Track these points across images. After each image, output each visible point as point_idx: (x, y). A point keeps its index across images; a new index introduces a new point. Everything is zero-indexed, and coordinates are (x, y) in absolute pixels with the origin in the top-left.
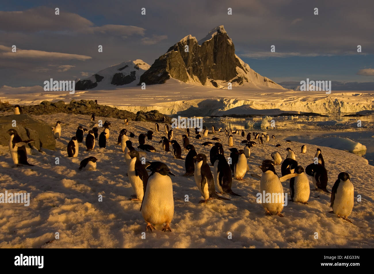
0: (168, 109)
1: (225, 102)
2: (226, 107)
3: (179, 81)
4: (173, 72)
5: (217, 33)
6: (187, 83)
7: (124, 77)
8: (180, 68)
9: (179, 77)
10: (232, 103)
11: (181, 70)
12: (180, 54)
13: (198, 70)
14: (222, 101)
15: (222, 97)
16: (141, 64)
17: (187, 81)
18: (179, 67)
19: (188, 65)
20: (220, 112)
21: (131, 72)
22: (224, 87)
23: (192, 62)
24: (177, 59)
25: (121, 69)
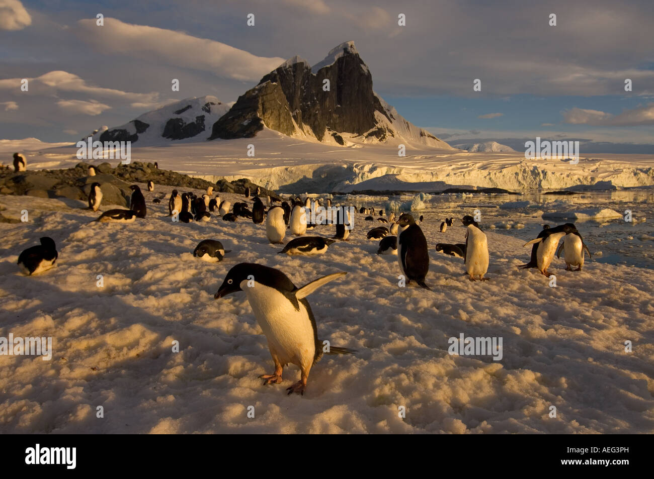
0: (261, 181)
1: (356, 169)
2: (357, 179)
3: (280, 134)
4: (269, 118)
5: (344, 54)
6: (293, 136)
7: (184, 125)
8: (281, 112)
9: (279, 126)
10: (368, 172)
11: (283, 115)
12: (281, 88)
13: (310, 115)
14: (350, 169)
15: (351, 161)
16: (215, 103)
17: (292, 134)
18: (279, 110)
19: (294, 107)
20: (348, 186)
21: (197, 118)
22: (354, 145)
23: (301, 102)
24: (276, 96)
25: (179, 112)
